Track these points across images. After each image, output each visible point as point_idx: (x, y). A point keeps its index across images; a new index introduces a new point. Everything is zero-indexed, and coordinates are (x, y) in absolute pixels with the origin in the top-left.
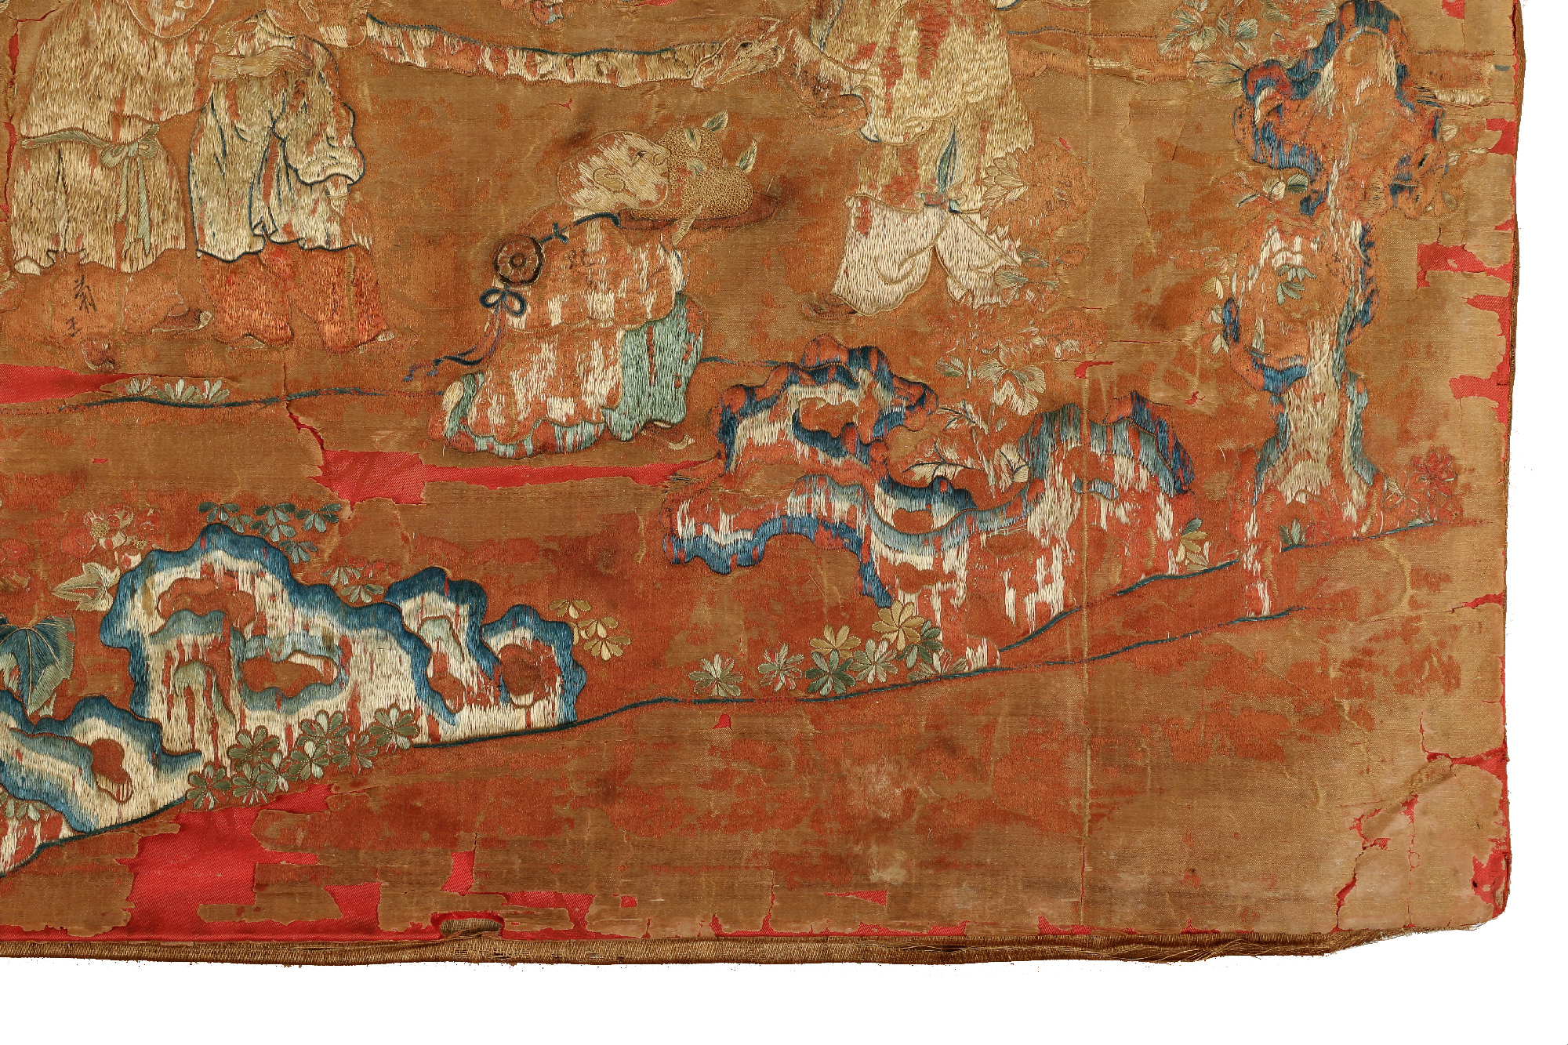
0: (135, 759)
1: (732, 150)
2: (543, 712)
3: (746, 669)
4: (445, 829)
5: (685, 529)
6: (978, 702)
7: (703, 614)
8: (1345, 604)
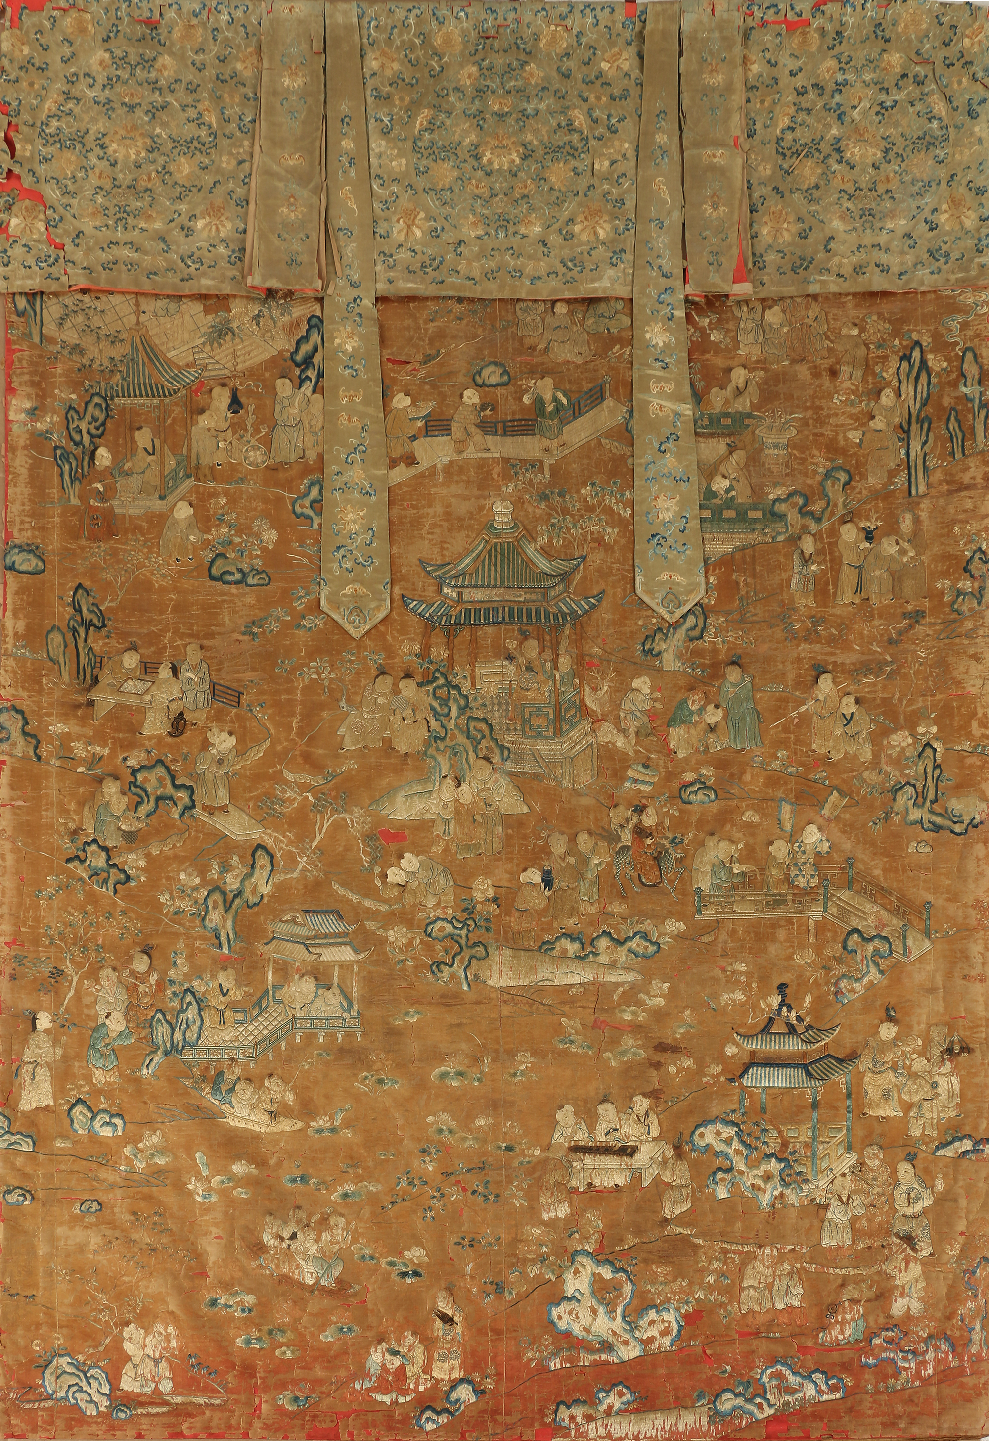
0: (765, 1406)
1: (871, 1287)
2: (838, 1396)
3: (876, 1386)
4: (821, 1419)
5: (864, 1360)
6: (917, 1393)
7: (867, 1376)
8: (983, 1372)
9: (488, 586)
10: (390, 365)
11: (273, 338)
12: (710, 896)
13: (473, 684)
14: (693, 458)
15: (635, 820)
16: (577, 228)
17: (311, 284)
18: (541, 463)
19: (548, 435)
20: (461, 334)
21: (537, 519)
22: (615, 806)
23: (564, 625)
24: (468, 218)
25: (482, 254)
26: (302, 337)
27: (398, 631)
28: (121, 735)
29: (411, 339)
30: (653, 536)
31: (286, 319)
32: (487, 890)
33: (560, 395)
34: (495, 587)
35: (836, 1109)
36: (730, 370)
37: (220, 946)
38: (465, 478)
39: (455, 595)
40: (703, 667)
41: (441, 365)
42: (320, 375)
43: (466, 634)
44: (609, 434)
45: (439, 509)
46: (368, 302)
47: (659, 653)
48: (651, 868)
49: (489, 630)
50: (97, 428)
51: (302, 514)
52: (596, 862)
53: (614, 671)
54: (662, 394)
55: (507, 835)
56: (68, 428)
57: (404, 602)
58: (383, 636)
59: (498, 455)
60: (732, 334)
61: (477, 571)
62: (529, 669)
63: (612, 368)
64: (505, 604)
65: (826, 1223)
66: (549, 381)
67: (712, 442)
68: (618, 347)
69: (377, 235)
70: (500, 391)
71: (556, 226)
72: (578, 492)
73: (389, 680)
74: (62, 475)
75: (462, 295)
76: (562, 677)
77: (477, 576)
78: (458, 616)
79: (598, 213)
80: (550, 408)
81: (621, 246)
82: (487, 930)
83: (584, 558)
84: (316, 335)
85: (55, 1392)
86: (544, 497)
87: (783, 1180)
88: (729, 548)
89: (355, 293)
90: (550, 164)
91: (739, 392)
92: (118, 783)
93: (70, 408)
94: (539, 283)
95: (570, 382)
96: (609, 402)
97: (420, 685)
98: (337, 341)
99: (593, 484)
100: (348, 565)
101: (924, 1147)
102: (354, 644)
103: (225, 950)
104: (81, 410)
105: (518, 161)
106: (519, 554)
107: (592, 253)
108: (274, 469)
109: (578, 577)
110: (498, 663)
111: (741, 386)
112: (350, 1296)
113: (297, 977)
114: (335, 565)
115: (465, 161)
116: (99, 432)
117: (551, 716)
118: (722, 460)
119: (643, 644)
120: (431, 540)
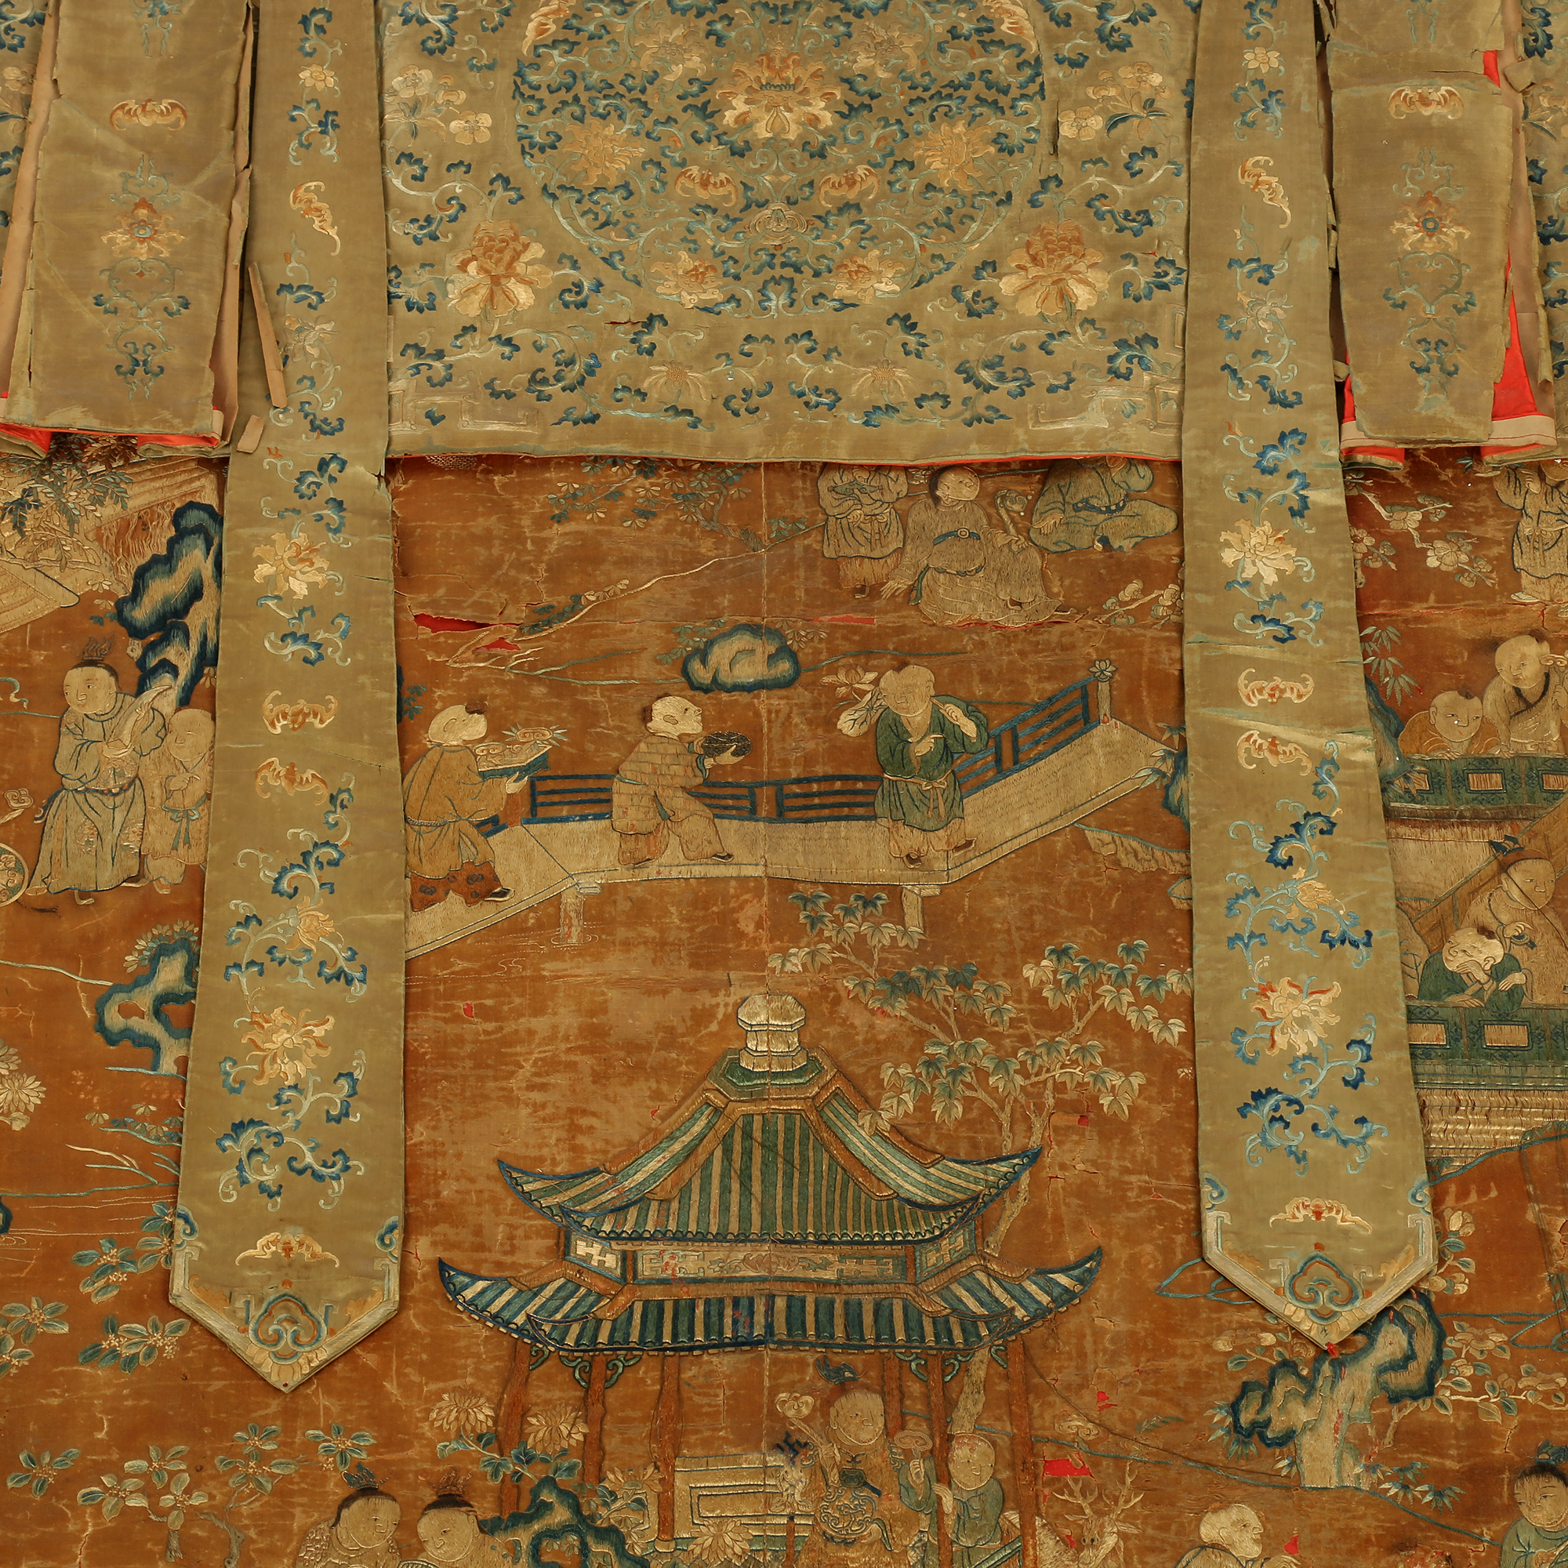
9: (721, 1237)
10: (425, 632)
11: (63, 562)
13: (666, 1525)
14: (1383, 878)
16: (1007, 285)
17: (189, 420)
18: (896, 892)
19: (916, 817)
20: (647, 553)
21: (880, 1048)
23: (969, 1350)
24: (673, 260)
25: (717, 350)
26: (156, 560)
27: (421, 1367)
29: (495, 565)
30: (1258, 1096)
31: (109, 511)
33: (954, 713)
34: (743, 1238)
36: (1492, 645)
38: (649, 932)
39: (611, 1261)
40: (1440, 1479)
41: (585, 633)
42: (207, 658)
43: (647, 1374)
44: (1110, 816)
45: (567, 1018)
46: (363, 472)
47: (1288, 1437)
49: (724, 1363)
51: (126, 1033)
53: (1137, 1488)
54: (1275, 707)
57: (446, 1281)
58: (372, 1382)
59: (758, 872)
60: (1495, 551)
61: (683, 1195)
62: (854, 1477)
63: (1119, 642)
64: (776, 1288)
66: (920, 676)
67: (1442, 839)
68: (1134, 586)
69: (400, 305)
70: (765, 702)
71: (947, 279)
72: (1013, 973)
75: (653, 452)
76: (963, 1506)
77: (684, 1208)
78: (621, 1324)
79: (1073, 244)
80: (924, 746)
81: (1141, 329)
83: (1034, 1157)
84: (198, 553)
86: (902, 985)
88: (1508, 1131)
89: (325, 447)
90: (926, 126)
91: (1523, 704)
94: (891, 424)
95: (985, 677)
96: (1109, 732)
98: (263, 570)
99: (1061, 953)
100: (270, 1175)
102: (275, 1405)
105: (827, 119)
106: (823, 1145)
107: (1055, 345)
109: (1013, 1209)
110: (751, 1460)
111: (1530, 685)
114: (224, 1179)
115: (670, 120)
118: (1474, 887)
119: (1235, 1409)
120: (537, 1107)
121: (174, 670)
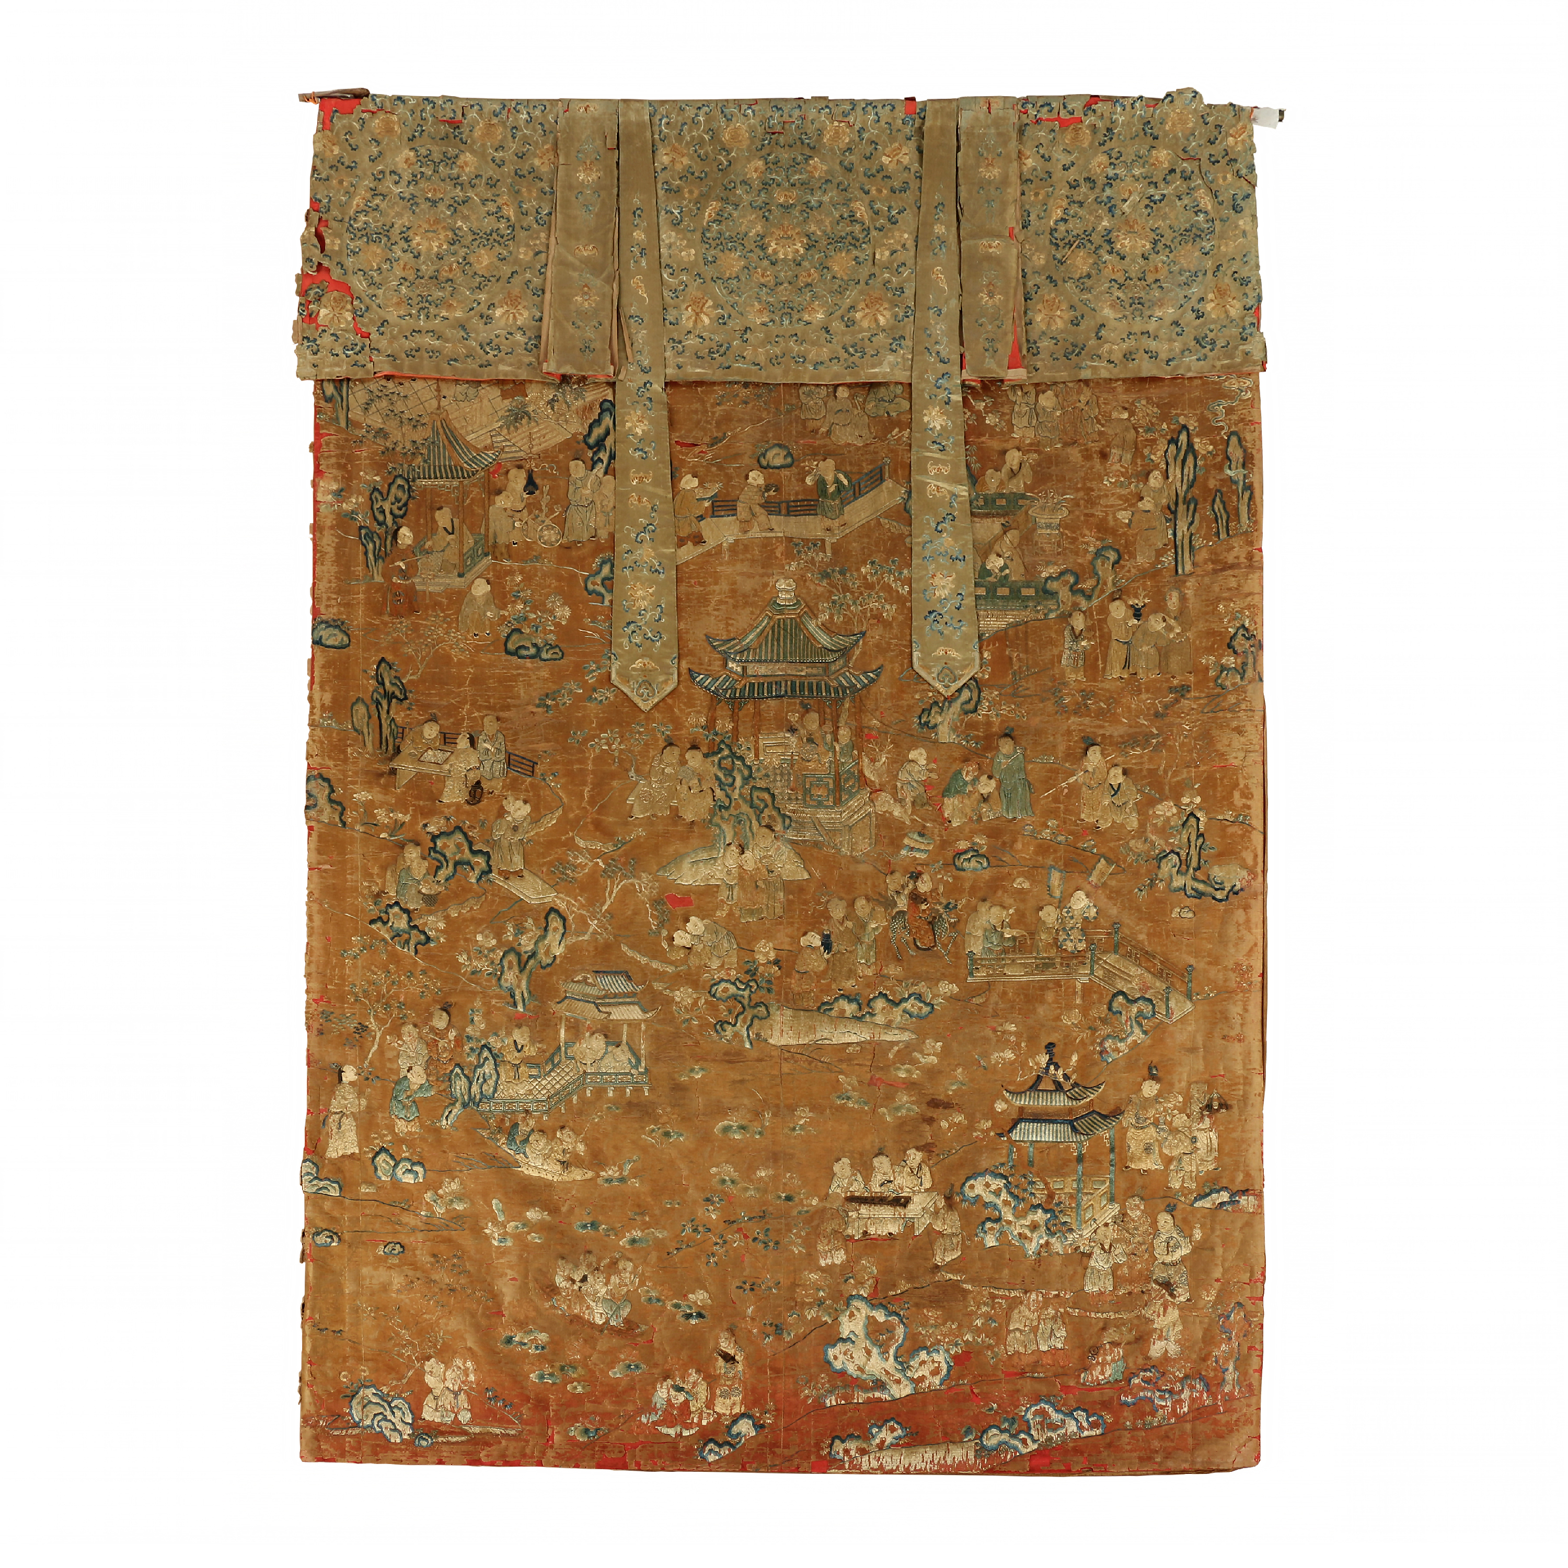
0: (1029, 1441)
1: (1131, 1330)
2: (1098, 1432)
3: (1133, 1423)
4: (1082, 1453)
5: (1123, 1398)
6: (1172, 1429)
7: (1125, 1414)
8: (1235, 1410)
9: (771, 661)
10: (678, 448)
11: (566, 421)
12: (981, 959)
13: (757, 756)
14: (969, 537)
15: (911, 886)
16: (858, 315)
17: (603, 370)
18: (823, 541)
19: (829, 514)
20: (747, 417)
21: (818, 597)
22: (892, 873)
23: (844, 698)
24: (753, 306)
25: (767, 341)
26: (595, 421)
27: (685, 704)
28: (421, 803)
29: (699, 422)
30: (930, 613)
31: (579, 403)
32: (768, 953)
33: (841, 477)
34: (778, 661)
35: (1099, 1162)
36: (1004, 452)
37: (515, 1005)
38: (749, 556)
39: (739, 669)
40: (977, 739)
41: (728, 447)
42: (612, 457)
43: (750, 707)
44: (888, 514)
45: (724, 586)
46: (657, 387)
47: (936, 726)
48: (926, 932)
49: (772, 703)
50: (400, 509)
51: (594, 591)
52: (873, 926)
53: (892, 742)
54: (938, 476)
55: (788, 900)
56: (372, 509)
57: (691, 676)
58: (670, 708)
59: (782, 535)
60: (1007, 417)
61: (760, 647)
62: (810, 740)
63: (892, 451)
64: (788, 678)
65: (1089, 1270)
66: (830, 463)
67: (987, 522)
68: (897, 430)
69: (667, 322)
70: (785, 473)
71: (839, 313)
72: (858, 570)
73: (676, 751)
74: (366, 553)
75: (748, 380)
76: (841, 749)
77: (761, 651)
78: (742, 690)
79: (879, 300)
80: (832, 489)
81: (900, 333)
82: (769, 990)
83: (863, 634)
84: (608, 418)
85: (361, 1420)
86: (826, 575)
87: (1048, 1229)
88: (1002, 624)
89: (646, 378)
90: (833, 253)
91: (1013, 474)
92: (419, 849)
93: (375, 489)
94: (821, 368)
95: (851, 464)
96: (889, 484)
97: (706, 756)
98: (628, 425)
99: (873, 563)
100: (637, 639)
101: (1183, 1199)
102: (643, 716)
103: (520, 1008)
104: (385, 492)
105: (802, 251)
106: (801, 630)
107: (873, 339)
108: (567, 548)
109: (857, 652)
110: (781, 734)
111: (1015, 468)
112: (637, 1336)
113: (588, 1034)
114: (625, 641)
115: (751, 251)
116: (401, 512)
117: (831, 786)
119: (920, 718)
120: (717, 616)
121: (602, 461)
